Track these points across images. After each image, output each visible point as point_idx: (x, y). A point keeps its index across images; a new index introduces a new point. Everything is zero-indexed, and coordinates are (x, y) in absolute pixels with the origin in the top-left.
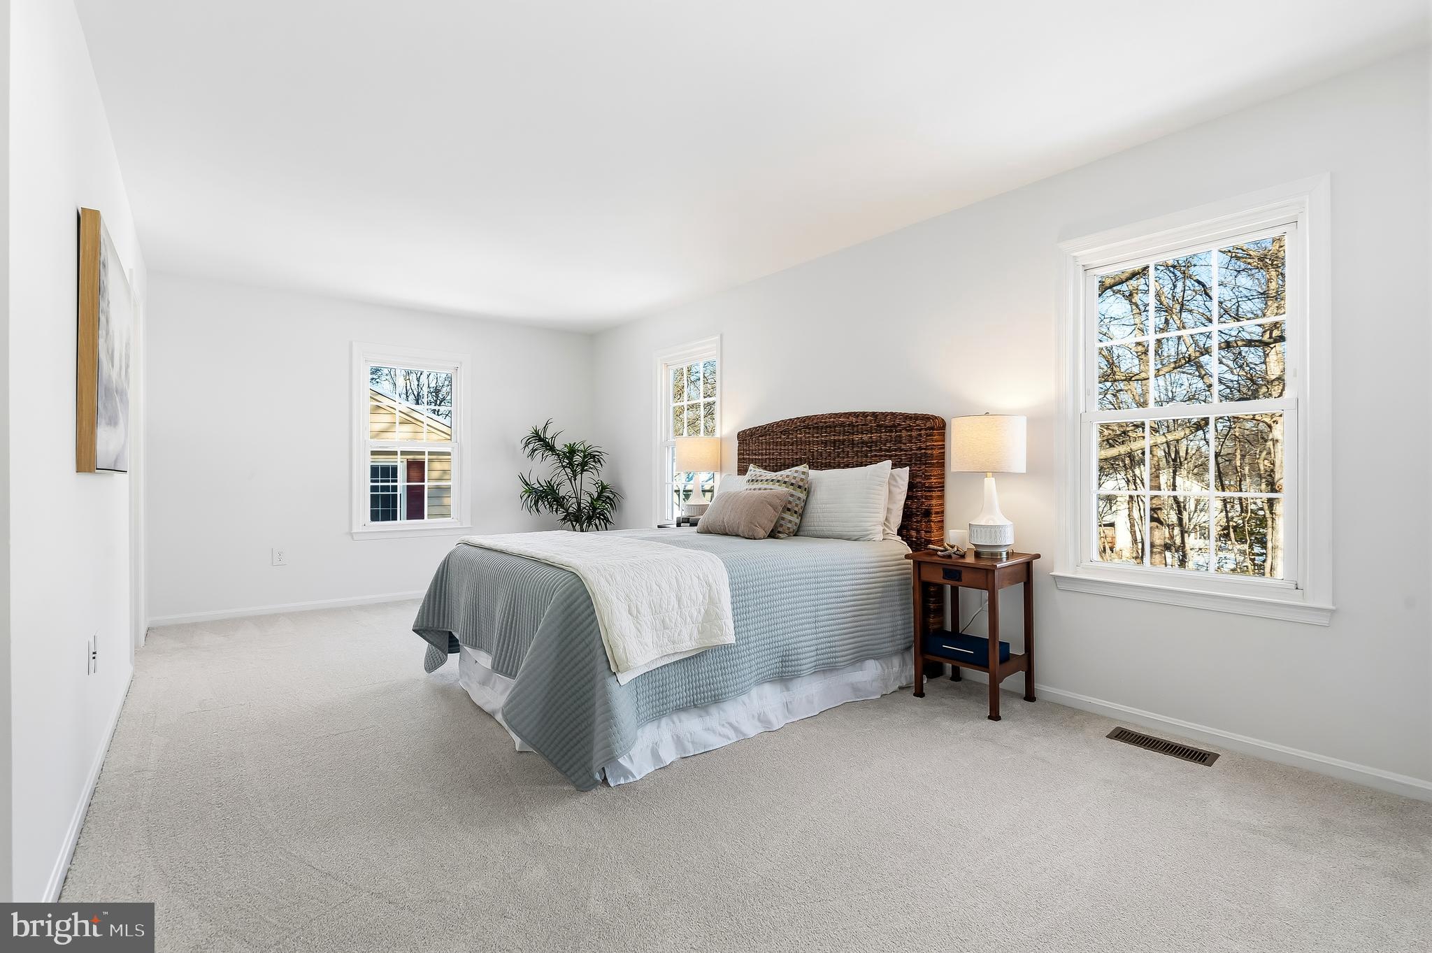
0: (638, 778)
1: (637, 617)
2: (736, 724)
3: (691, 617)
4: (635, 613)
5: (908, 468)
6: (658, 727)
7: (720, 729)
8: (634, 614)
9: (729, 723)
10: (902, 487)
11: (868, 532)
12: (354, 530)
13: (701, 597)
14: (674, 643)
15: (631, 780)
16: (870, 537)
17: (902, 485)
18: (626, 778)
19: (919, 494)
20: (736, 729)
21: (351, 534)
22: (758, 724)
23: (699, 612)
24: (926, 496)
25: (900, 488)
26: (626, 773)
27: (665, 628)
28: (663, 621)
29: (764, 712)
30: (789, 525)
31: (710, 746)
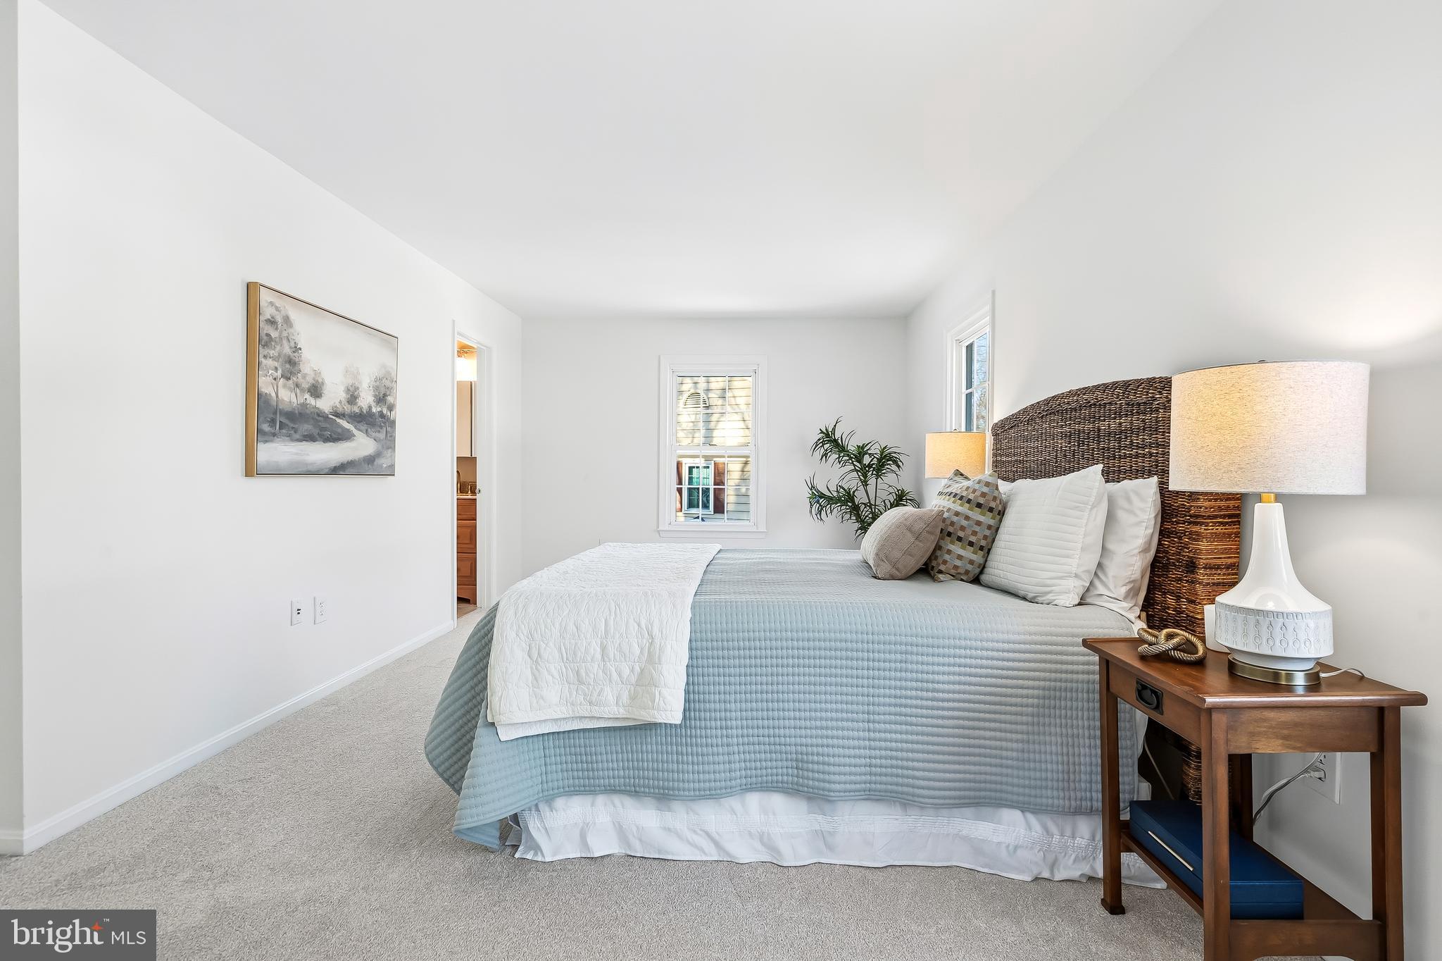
0: (547, 860)
1: (537, 661)
2: (717, 837)
3: (620, 675)
4: (535, 656)
5: (1155, 479)
6: (592, 805)
7: (689, 835)
8: (535, 658)
9: (703, 831)
10: (1138, 512)
11: (1049, 589)
12: (660, 528)
13: (637, 651)
14: (591, 703)
15: (539, 858)
16: (1050, 597)
17: (1142, 510)
18: (536, 854)
19: (1181, 527)
20: (717, 844)
21: (659, 532)
22: (760, 847)
23: (632, 670)
24: (1191, 533)
25: (1135, 515)
26: (537, 848)
27: (581, 682)
28: (578, 673)
29: (769, 834)
30: (958, 563)
31: (668, 853)
